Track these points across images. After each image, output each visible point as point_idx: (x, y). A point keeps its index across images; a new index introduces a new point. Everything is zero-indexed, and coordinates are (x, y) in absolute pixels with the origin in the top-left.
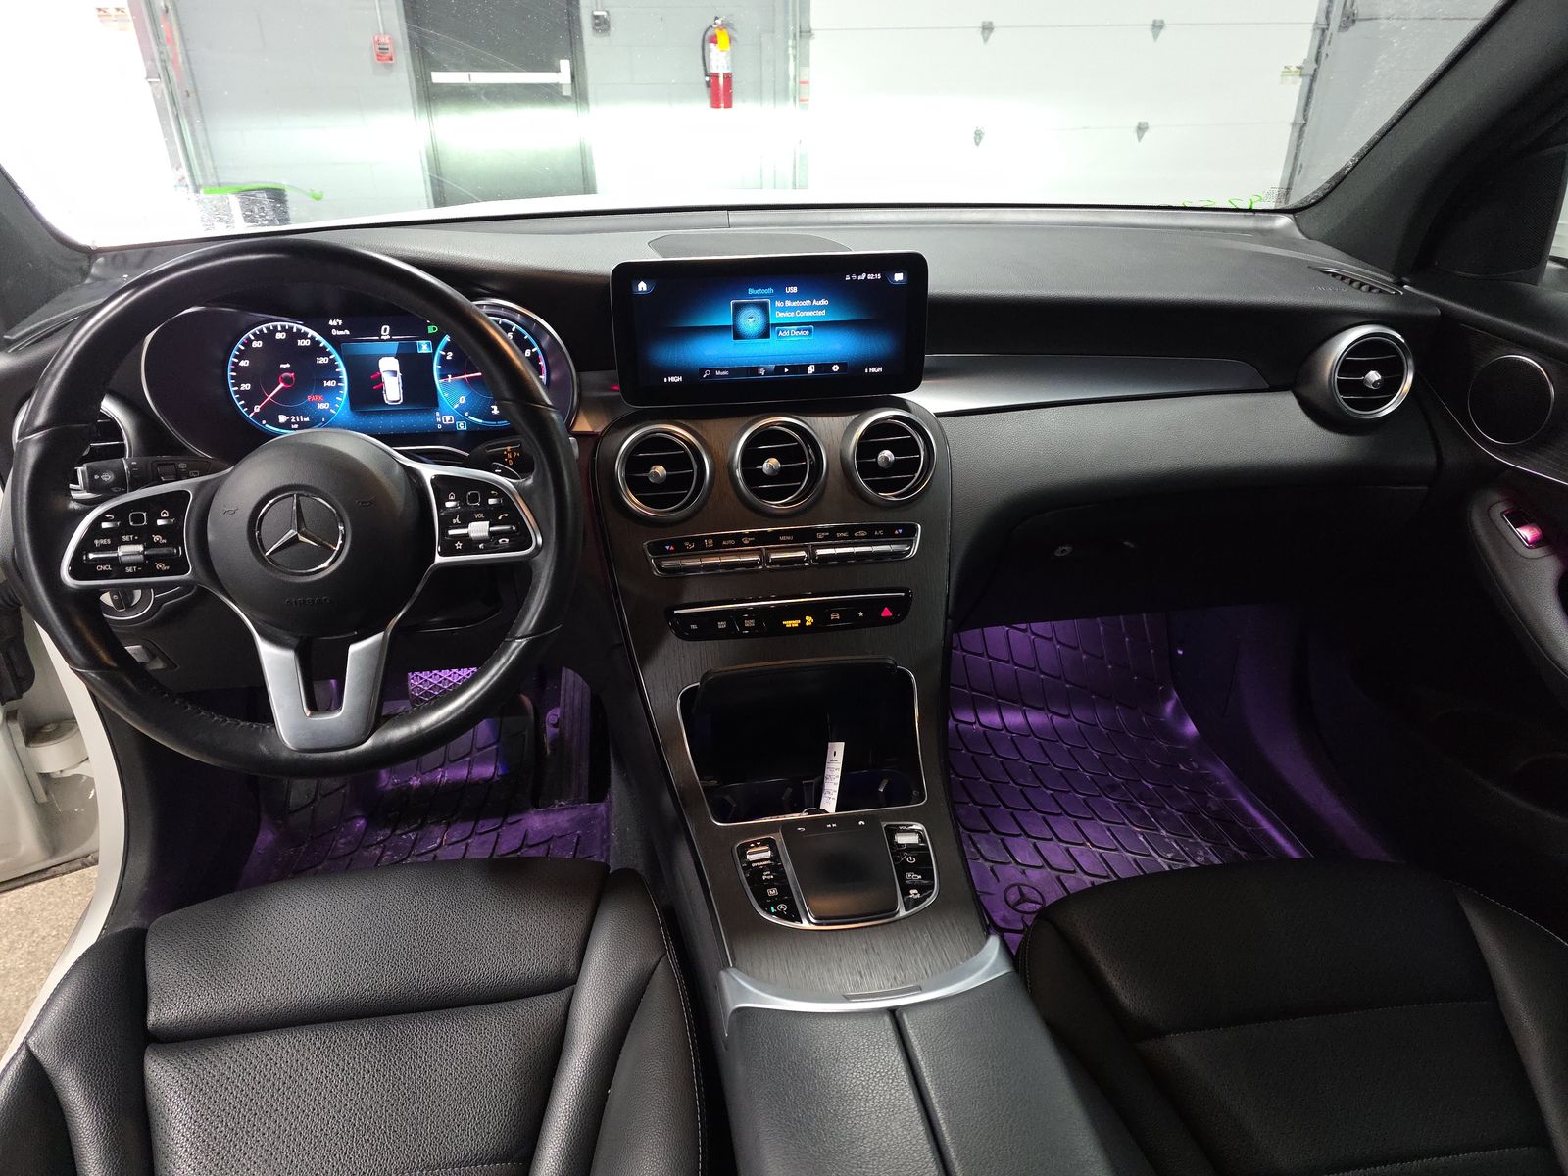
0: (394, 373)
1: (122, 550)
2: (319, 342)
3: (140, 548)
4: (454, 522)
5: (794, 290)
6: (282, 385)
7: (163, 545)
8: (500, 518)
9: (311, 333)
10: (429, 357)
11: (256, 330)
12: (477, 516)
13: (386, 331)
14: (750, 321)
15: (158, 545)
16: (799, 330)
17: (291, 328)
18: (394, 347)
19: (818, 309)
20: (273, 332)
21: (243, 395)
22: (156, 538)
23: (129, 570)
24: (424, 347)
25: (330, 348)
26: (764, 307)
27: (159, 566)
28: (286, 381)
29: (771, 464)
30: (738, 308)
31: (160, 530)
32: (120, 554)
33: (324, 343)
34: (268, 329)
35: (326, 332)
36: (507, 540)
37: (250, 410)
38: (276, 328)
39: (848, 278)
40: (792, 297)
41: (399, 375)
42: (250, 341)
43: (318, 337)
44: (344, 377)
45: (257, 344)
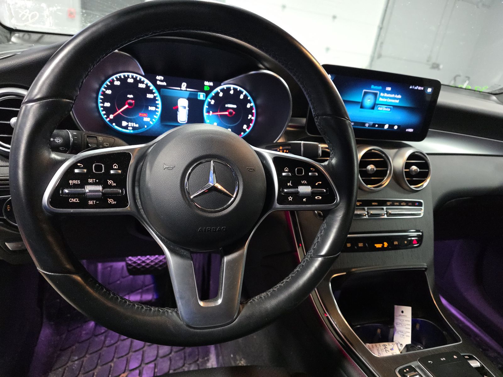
0: (185, 108)
1: (88, 189)
2: (149, 87)
3: (100, 188)
4: (288, 184)
5: (389, 89)
6: (127, 106)
7: (114, 187)
8: (317, 184)
9: (146, 81)
10: (203, 102)
11: (118, 75)
12: (303, 182)
13: (184, 85)
14: (369, 101)
15: (111, 186)
16: (386, 108)
17: (136, 77)
18: (187, 94)
19: (396, 99)
20: (126, 78)
21: (105, 108)
22: (110, 182)
23: (91, 203)
24: (201, 96)
25: (155, 90)
26: (375, 95)
27: (110, 201)
28: (130, 104)
29: (370, 167)
30: (366, 93)
31: (113, 177)
32: (87, 191)
33: (152, 87)
34: (124, 76)
35: (154, 82)
36: (320, 197)
37: (108, 117)
38: (128, 76)
39: (411, 87)
40: (388, 92)
41: (187, 108)
42: (113, 81)
43: (150, 84)
44: (160, 106)
45: (117, 83)
